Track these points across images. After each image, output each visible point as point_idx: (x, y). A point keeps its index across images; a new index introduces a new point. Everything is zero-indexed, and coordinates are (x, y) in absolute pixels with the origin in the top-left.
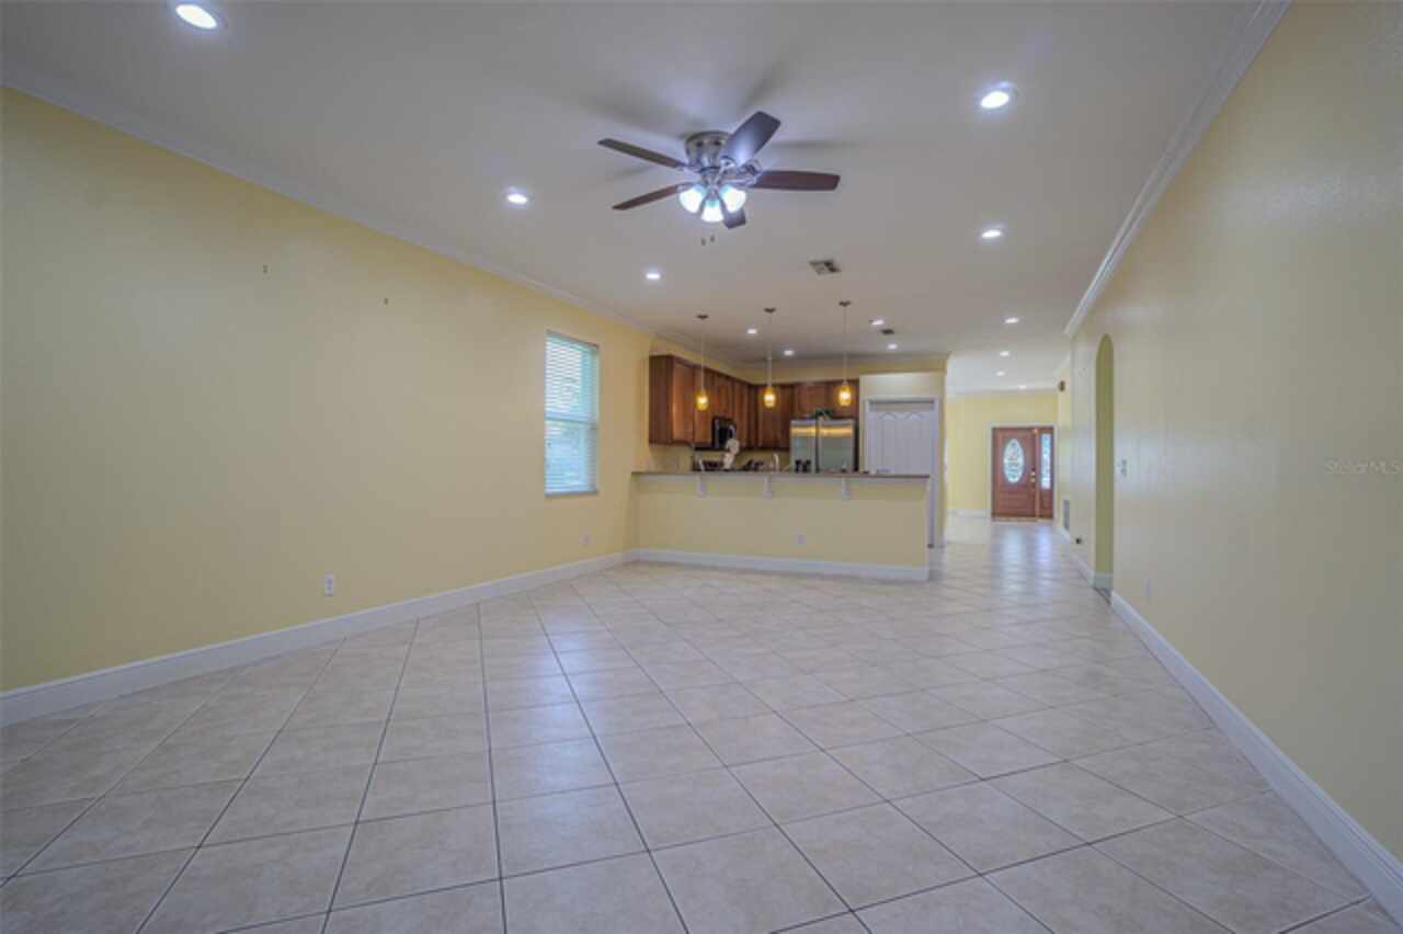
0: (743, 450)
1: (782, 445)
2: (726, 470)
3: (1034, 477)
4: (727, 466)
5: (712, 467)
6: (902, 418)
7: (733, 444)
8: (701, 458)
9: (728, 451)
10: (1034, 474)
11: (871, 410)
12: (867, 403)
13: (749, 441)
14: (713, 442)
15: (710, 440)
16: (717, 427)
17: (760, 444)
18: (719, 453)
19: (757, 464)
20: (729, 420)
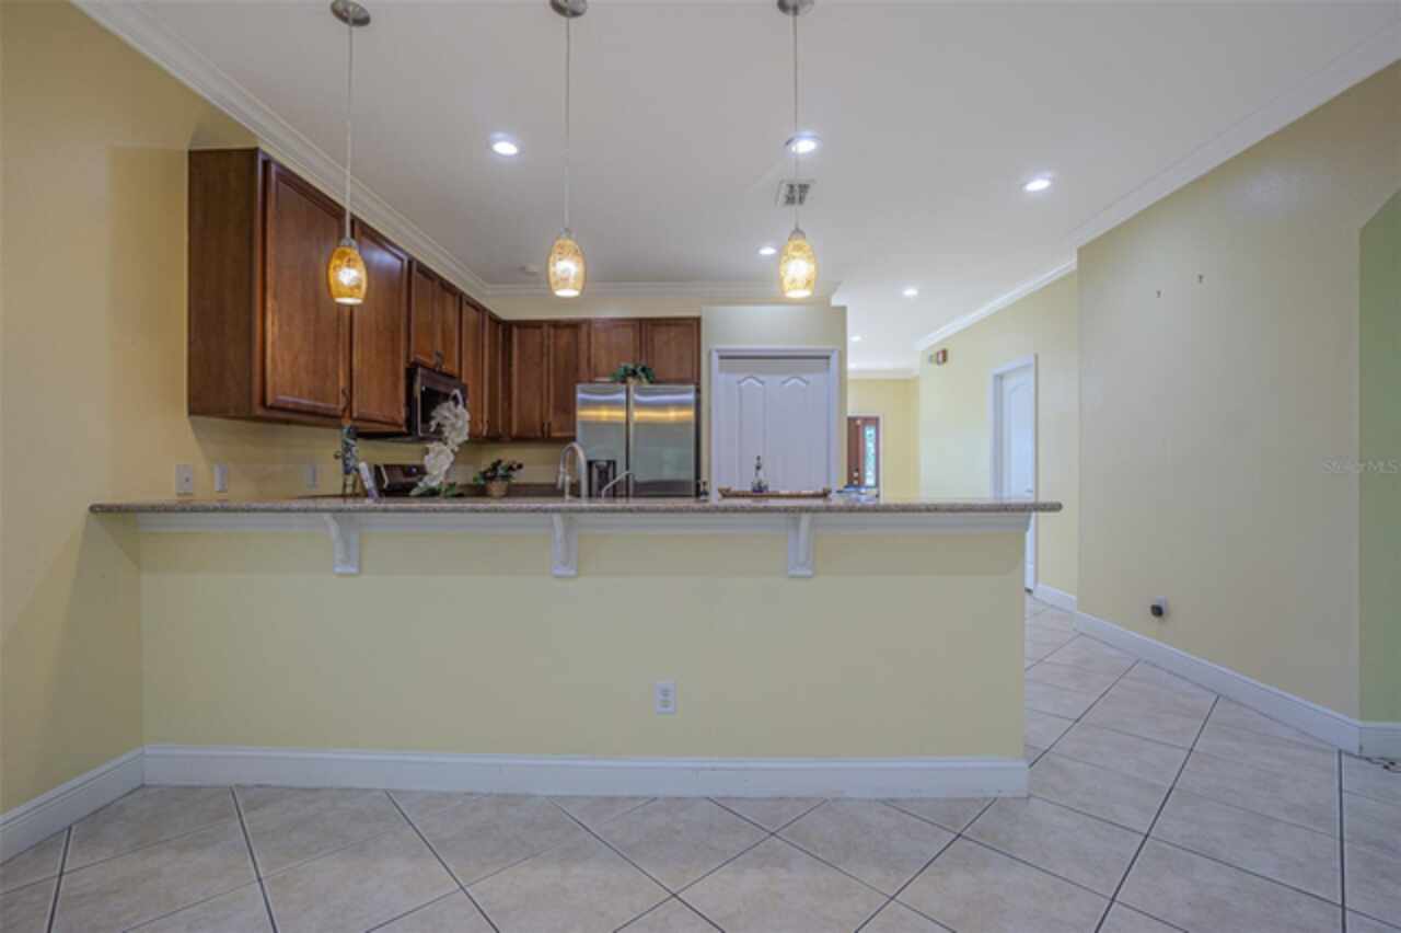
0: (476, 440)
1: (555, 434)
2: (432, 493)
3: (857, 479)
4: (434, 479)
5: (398, 485)
6: (776, 383)
7: (456, 419)
8: (366, 458)
9: (438, 436)
10: (856, 474)
11: (721, 369)
12: (715, 356)
13: (492, 423)
14: (410, 421)
15: (403, 415)
16: (418, 388)
17: (515, 431)
18: (416, 447)
19: (510, 468)
20: (450, 376)
